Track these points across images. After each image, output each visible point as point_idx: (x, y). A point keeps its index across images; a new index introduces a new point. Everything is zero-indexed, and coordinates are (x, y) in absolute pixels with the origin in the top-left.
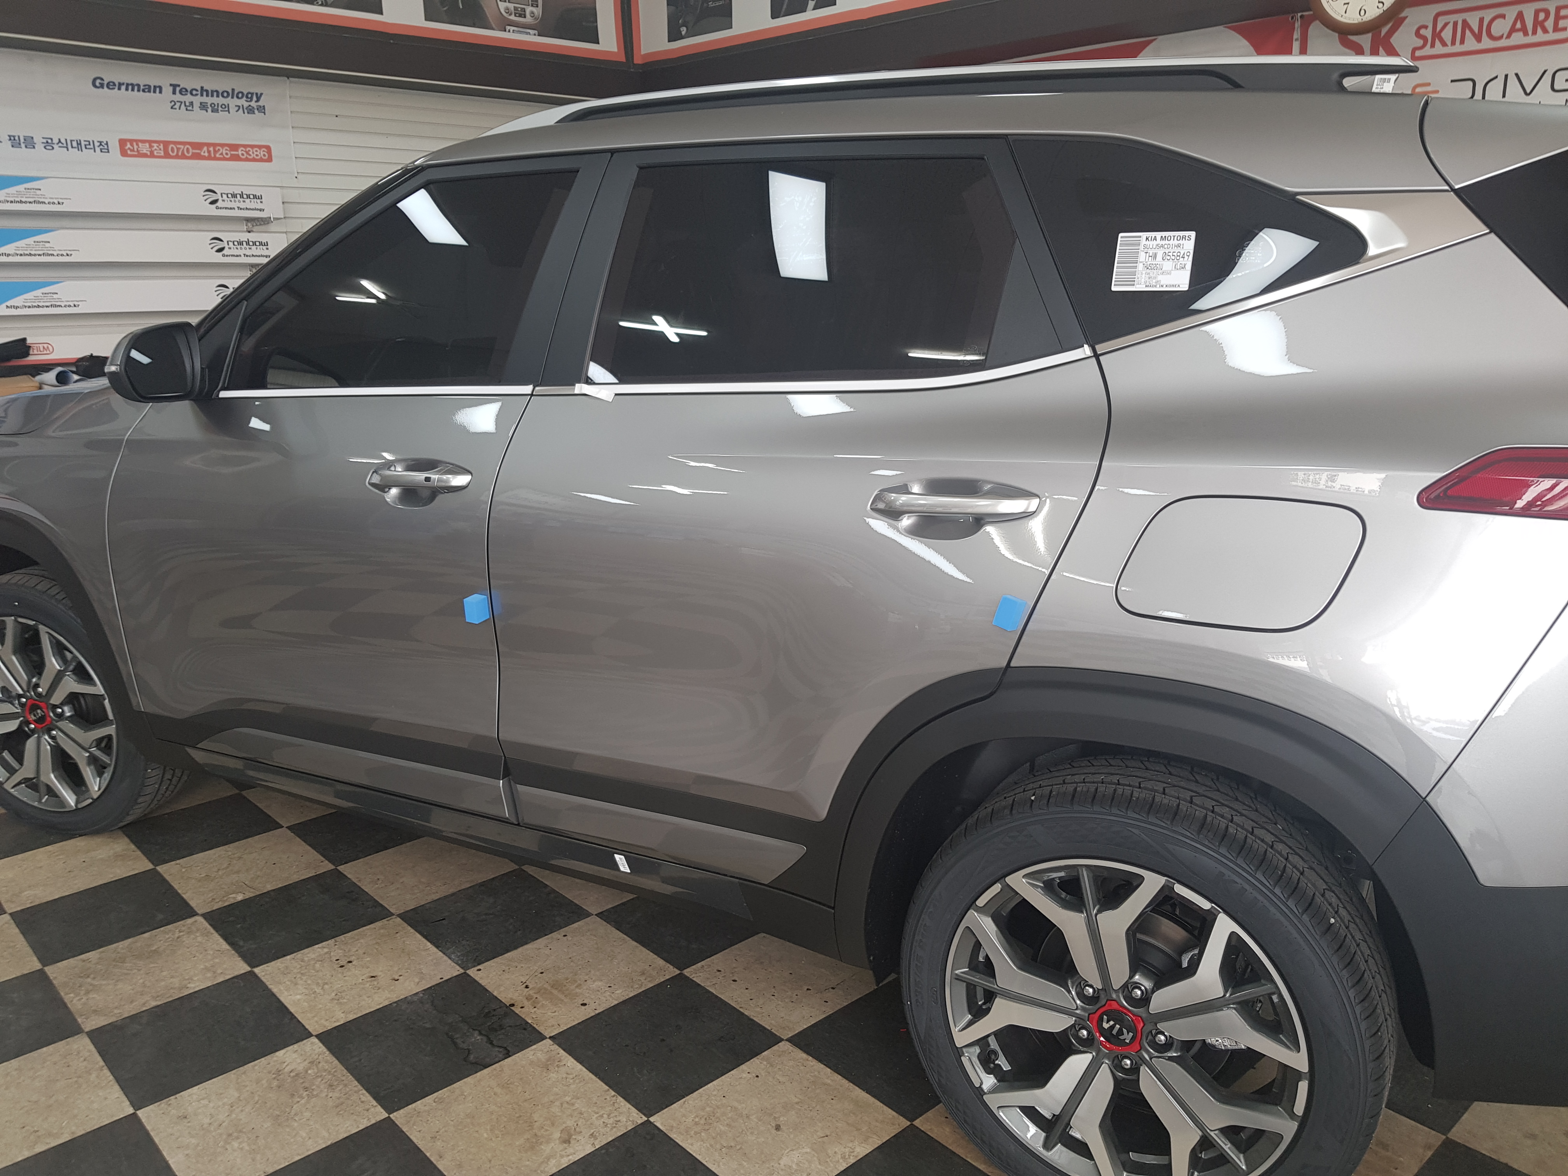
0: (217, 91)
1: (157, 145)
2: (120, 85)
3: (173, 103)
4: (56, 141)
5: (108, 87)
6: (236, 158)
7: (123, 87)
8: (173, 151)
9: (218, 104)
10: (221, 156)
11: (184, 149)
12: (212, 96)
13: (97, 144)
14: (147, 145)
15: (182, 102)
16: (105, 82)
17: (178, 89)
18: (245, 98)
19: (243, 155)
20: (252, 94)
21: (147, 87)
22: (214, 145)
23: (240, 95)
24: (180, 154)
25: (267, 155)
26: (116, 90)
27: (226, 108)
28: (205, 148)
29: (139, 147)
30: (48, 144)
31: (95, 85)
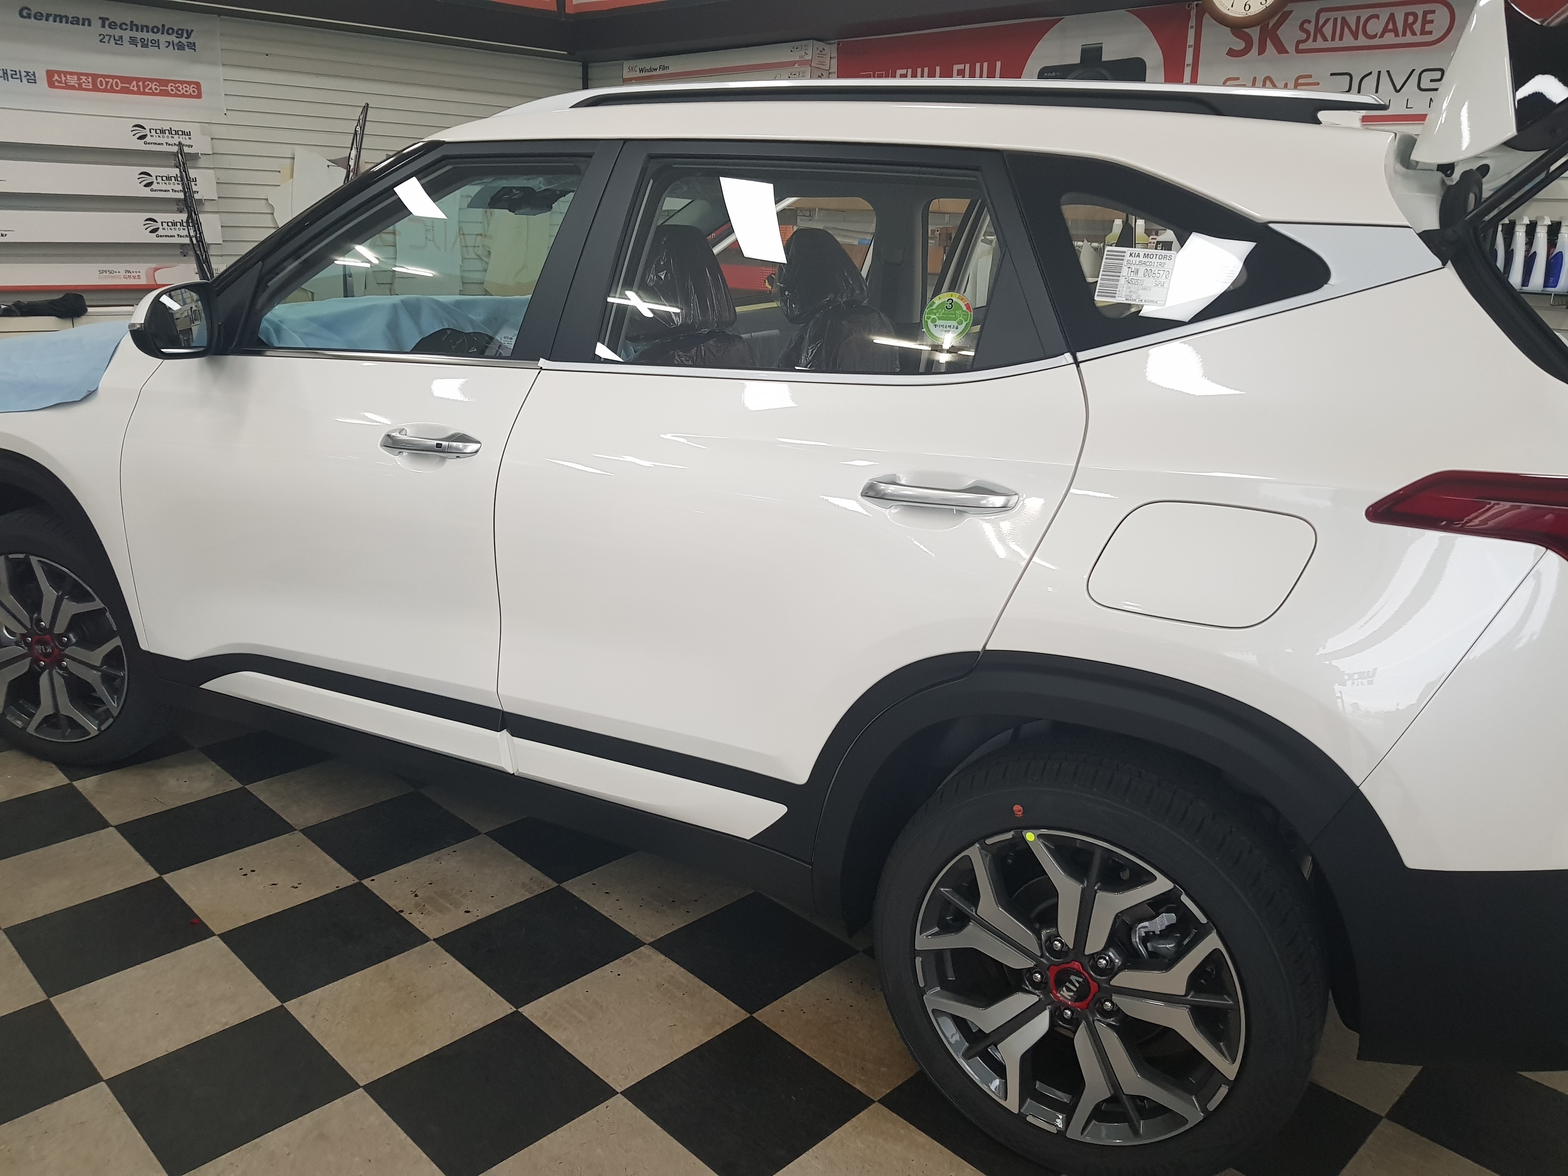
0: (147, 26)
1: (85, 77)
2: (48, 16)
3: (102, 37)
5: (35, 18)
6: (165, 93)
7: (51, 19)
8: (101, 85)
9: (148, 40)
10: (151, 91)
11: (112, 83)
12: (142, 31)
13: (23, 74)
14: (75, 77)
15: (111, 36)
16: (33, 13)
17: (107, 23)
18: (175, 35)
19: (172, 90)
20: (182, 30)
21: (75, 19)
22: (144, 80)
23: (170, 31)
24: (109, 88)
25: (196, 91)
26: (44, 21)
27: (156, 44)
28: (134, 83)
29: (67, 79)
31: (21, 15)
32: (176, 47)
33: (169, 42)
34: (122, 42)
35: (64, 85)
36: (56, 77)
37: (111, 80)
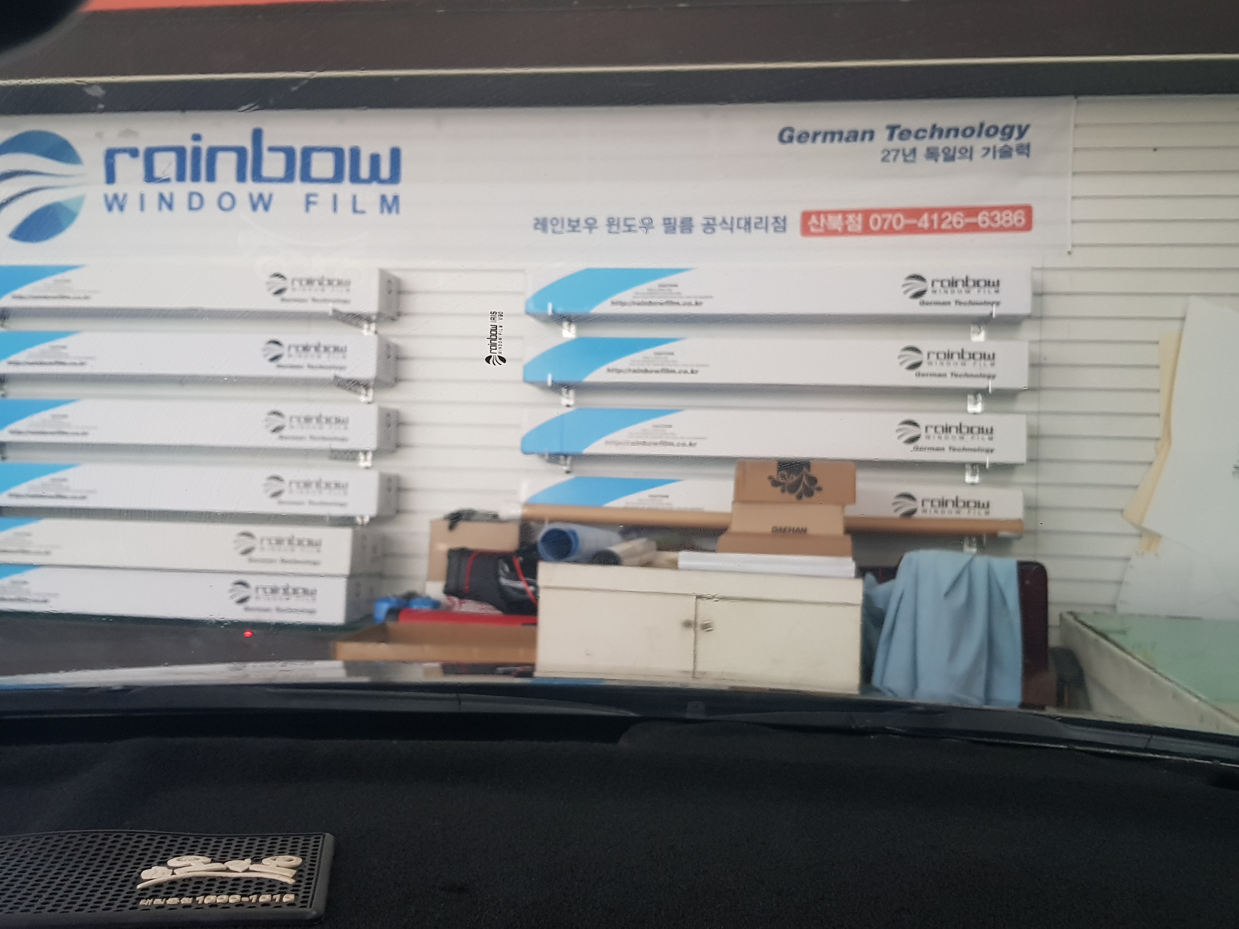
0: (957, 130)
1: (854, 216)
2: (816, 134)
3: (886, 153)
4: (719, 220)
5: (799, 140)
6: (972, 228)
7: (819, 138)
8: (875, 226)
9: (955, 149)
10: (950, 227)
11: (892, 219)
12: (948, 136)
13: (771, 220)
14: (840, 217)
15: (898, 151)
16: (796, 134)
17: (897, 132)
18: (999, 135)
19: (984, 222)
20: (1012, 128)
21: (853, 134)
22: (940, 211)
23: (992, 131)
24: (885, 227)
25: (1023, 220)
26: (809, 143)
27: (968, 153)
28: (925, 216)
29: (828, 222)
30: (709, 226)
31: (781, 139)
32: (998, 155)
33: (988, 150)
34: (914, 157)
35: (823, 230)
37: (889, 216)
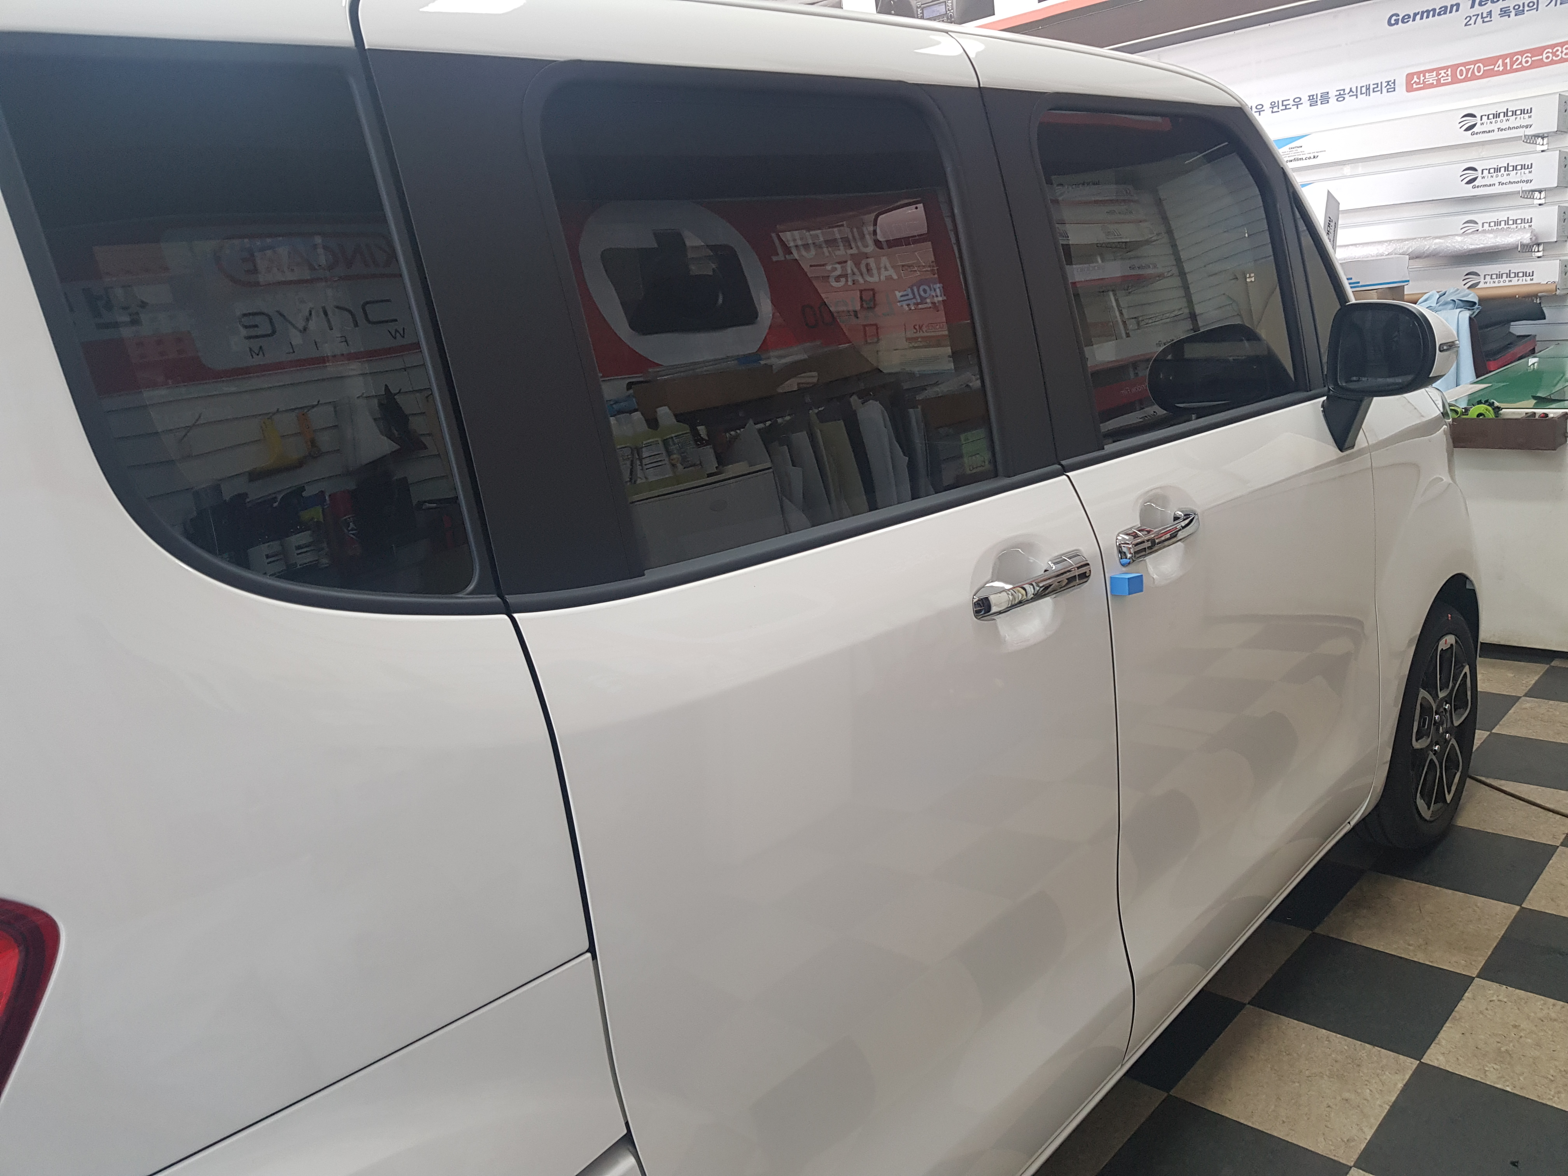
1: (1445, 71)
2: (1415, 15)
3: (1468, 19)
4: (1347, 91)
5: (1403, 22)
6: (1540, 64)
7: (1418, 17)
8: (1461, 75)
9: (1524, 4)
10: (1520, 66)
11: (1474, 69)
13: (1384, 84)
14: (1435, 73)
15: (1478, 15)
16: (1400, 18)
21: (1443, 9)
22: (1512, 55)
24: (1469, 76)
26: (1410, 22)
27: (1534, 5)
28: (1500, 62)
29: (1425, 78)
30: (1341, 97)
31: (1390, 24)
34: (1491, 17)
35: (1422, 85)
36: (1415, 79)
37: (1473, 66)
